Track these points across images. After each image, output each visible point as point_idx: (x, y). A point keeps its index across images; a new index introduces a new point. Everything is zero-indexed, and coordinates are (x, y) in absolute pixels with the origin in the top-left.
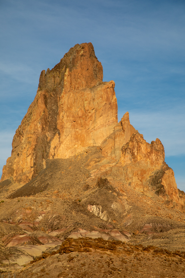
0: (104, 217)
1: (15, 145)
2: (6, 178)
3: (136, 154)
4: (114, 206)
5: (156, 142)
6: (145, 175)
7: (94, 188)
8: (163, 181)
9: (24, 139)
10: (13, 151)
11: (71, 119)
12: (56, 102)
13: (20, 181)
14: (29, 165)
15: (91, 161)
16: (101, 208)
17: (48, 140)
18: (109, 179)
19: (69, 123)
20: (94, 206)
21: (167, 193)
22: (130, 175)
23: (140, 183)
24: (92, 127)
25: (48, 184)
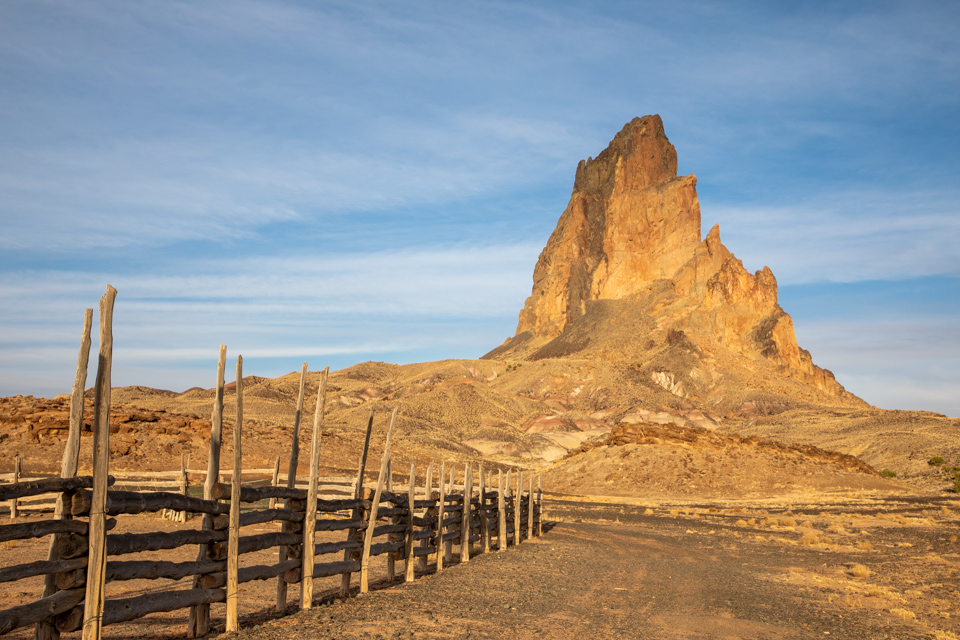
0: (677, 390)
1: (538, 279)
2: (524, 329)
3: (730, 291)
4: (693, 374)
5: (763, 272)
6: (744, 325)
7: (662, 346)
8: (775, 334)
9: (551, 269)
10: (534, 288)
11: (626, 236)
12: (602, 210)
13: (545, 334)
14: (559, 309)
15: (657, 303)
16: (673, 376)
17: (589, 270)
18: (685, 331)
19: (621, 244)
20: (662, 374)
21: (780, 353)
22: (721, 326)
23: (736, 337)
24: (660, 249)
25: (589, 339)
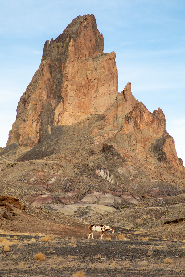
0: (111, 180)
1: (20, 111)
2: (12, 142)
3: (139, 122)
4: (120, 171)
5: (158, 111)
6: (147, 142)
7: (99, 154)
8: (165, 149)
9: (29, 107)
10: (17, 117)
11: (75, 87)
12: (61, 72)
13: (26, 145)
14: (34, 130)
15: (94, 128)
16: (108, 172)
17: (53, 107)
18: (114, 145)
19: (72, 92)
20: (102, 170)
21: (168, 159)
22: (134, 142)
23: (143, 150)
24: (94, 96)
25: (54, 149)
